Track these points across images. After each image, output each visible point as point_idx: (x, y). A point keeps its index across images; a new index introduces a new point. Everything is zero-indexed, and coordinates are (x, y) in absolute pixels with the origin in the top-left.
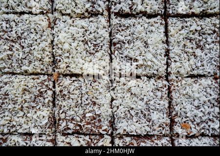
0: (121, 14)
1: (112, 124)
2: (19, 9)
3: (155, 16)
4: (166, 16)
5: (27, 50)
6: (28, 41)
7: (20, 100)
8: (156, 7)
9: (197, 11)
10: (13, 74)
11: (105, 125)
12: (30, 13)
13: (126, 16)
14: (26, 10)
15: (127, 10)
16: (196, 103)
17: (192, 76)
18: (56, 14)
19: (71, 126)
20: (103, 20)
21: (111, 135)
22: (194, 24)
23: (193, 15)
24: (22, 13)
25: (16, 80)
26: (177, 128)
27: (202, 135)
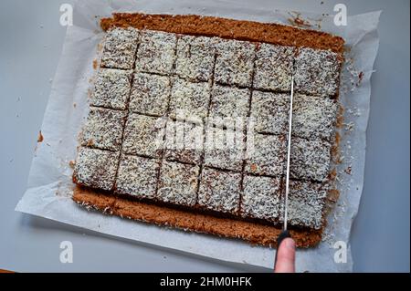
0: (219, 83)
1: (202, 158)
2: (152, 71)
3: (245, 88)
4: (252, 89)
5: (152, 98)
6: (154, 93)
7: (142, 131)
8: (245, 82)
9: (273, 88)
10: (140, 114)
11: (197, 158)
12: (158, 74)
13: (224, 85)
14: (156, 72)
15: (225, 81)
16: (263, 152)
17: (264, 133)
18: (176, 77)
19: (174, 154)
20: (207, 85)
21: (201, 166)
22: (269, 97)
23: (271, 91)
24: (154, 73)
25: (141, 118)
26: (247, 168)
27: (265, 175)
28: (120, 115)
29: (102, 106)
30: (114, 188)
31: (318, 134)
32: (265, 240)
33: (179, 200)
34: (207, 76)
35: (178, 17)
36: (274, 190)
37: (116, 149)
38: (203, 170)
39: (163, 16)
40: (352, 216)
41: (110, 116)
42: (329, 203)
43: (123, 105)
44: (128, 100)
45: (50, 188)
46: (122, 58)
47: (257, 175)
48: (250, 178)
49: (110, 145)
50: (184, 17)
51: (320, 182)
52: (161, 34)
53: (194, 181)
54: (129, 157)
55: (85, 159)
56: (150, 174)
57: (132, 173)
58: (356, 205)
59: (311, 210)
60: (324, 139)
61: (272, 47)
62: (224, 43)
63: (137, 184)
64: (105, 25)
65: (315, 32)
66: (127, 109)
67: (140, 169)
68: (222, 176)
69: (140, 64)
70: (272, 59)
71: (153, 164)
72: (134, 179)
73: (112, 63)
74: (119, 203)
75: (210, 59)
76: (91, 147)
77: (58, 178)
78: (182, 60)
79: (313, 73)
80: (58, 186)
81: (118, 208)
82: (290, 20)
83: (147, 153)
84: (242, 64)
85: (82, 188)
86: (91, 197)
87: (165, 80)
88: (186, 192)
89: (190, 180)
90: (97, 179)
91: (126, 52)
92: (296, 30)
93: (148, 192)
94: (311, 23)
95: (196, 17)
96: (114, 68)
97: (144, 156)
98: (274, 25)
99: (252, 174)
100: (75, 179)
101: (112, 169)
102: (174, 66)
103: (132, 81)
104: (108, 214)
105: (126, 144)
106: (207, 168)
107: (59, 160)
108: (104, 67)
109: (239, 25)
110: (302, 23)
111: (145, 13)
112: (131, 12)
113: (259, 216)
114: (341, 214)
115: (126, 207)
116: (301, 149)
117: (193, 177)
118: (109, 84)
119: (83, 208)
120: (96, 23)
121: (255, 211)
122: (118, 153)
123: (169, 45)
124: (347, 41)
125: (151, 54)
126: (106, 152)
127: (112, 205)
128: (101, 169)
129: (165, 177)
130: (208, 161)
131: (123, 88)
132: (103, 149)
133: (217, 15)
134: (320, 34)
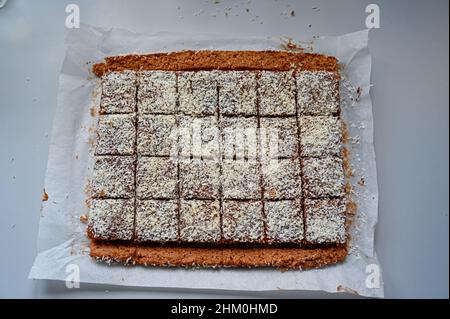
0: (225, 115)
1: (220, 192)
2: (156, 111)
3: (251, 116)
4: (258, 116)
5: (160, 139)
6: (162, 133)
7: (155, 174)
8: (251, 110)
9: (279, 113)
10: (149, 156)
11: (215, 192)
12: (162, 114)
13: (231, 116)
14: (160, 111)
15: (231, 112)
16: (279, 177)
18: (181, 115)
19: (191, 192)
20: (214, 118)
21: (220, 200)
22: (277, 122)
23: (277, 116)
24: (156, 114)
25: (152, 160)
26: (267, 195)
27: (284, 199)
28: (129, 160)
29: (109, 154)
30: (135, 236)
31: (328, 151)
32: (295, 263)
33: (204, 238)
34: (213, 108)
35: (173, 54)
36: (295, 212)
37: (130, 196)
38: (224, 204)
39: (158, 55)
40: (372, 225)
41: (119, 163)
42: (349, 217)
43: (131, 150)
44: (136, 143)
45: (63, 248)
46: (123, 102)
47: (277, 200)
48: (271, 204)
49: (123, 192)
50: (179, 54)
51: (338, 197)
52: (159, 73)
53: (216, 215)
54: (146, 202)
55: (99, 211)
56: (170, 216)
57: (151, 218)
58: (374, 213)
59: (334, 225)
60: (335, 155)
61: (272, 74)
62: (225, 75)
63: (158, 228)
64: (99, 71)
65: (309, 54)
66: (135, 153)
67: (159, 213)
68: (243, 206)
69: (142, 106)
70: (274, 85)
71: (171, 206)
72: (155, 224)
73: (113, 109)
74: (141, 252)
75: (212, 92)
76: (102, 198)
77: (71, 236)
78: (185, 96)
79: (314, 94)
80: (72, 245)
81: (141, 257)
82: (283, 46)
83: (164, 195)
84: (246, 93)
85: (99, 242)
86: (110, 250)
87: (171, 119)
88: (210, 228)
89: (212, 215)
90: (115, 231)
91: (126, 95)
92: (291, 54)
93: (171, 235)
94: (303, 46)
95: (192, 53)
96: (115, 113)
97: (161, 199)
98: (269, 52)
99: (272, 200)
100: (90, 234)
101: (129, 218)
102: (178, 104)
103: (136, 125)
104: (130, 265)
105: (139, 189)
106: (227, 200)
107: (69, 217)
108: (105, 113)
109: (235, 56)
110: (295, 47)
111: (139, 55)
112: (125, 55)
113: (285, 240)
114: (362, 226)
115: (148, 254)
116: (315, 169)
117: (215, 212)
118: (113, 130)
119: (103, 263)
120: (88, 70)
121: (281, 236)
122: (133, 200)
123: (169, 84)
124: (340, 60)
125: (152, 94)
126: (120, 201)
127: (134, 255)
128: (118, 219)
129: (186, 217)
130: (227, 193)
131: (128, 132)
132: (117, 198)
133: (212, 49)
134: (314, 56)
